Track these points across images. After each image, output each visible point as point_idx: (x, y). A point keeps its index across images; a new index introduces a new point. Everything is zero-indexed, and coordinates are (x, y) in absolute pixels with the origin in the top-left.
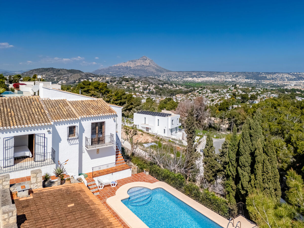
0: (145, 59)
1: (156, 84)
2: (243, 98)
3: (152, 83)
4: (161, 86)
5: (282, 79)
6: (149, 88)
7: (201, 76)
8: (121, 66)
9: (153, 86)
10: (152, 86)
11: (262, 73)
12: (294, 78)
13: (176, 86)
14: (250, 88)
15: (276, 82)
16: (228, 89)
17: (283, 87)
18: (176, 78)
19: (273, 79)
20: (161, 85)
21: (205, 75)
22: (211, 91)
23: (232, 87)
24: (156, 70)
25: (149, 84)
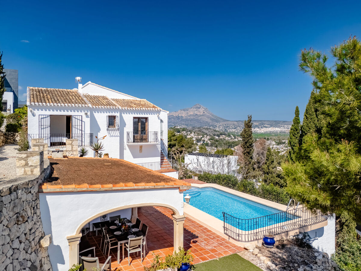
0: (198, 107)
1: (211, 135)
3: (206, 134)
4: (217, 137)
6: (203, 139)
7: (264, 126)
8: (172, 116)
9: (208, 137)
10: (206, 137)
13: (235, 138)
18: (235, 128)
20: (216, 136)
21: (269, 125)
22: (277, 142)
24: (211, 119)
25: (203, 135)
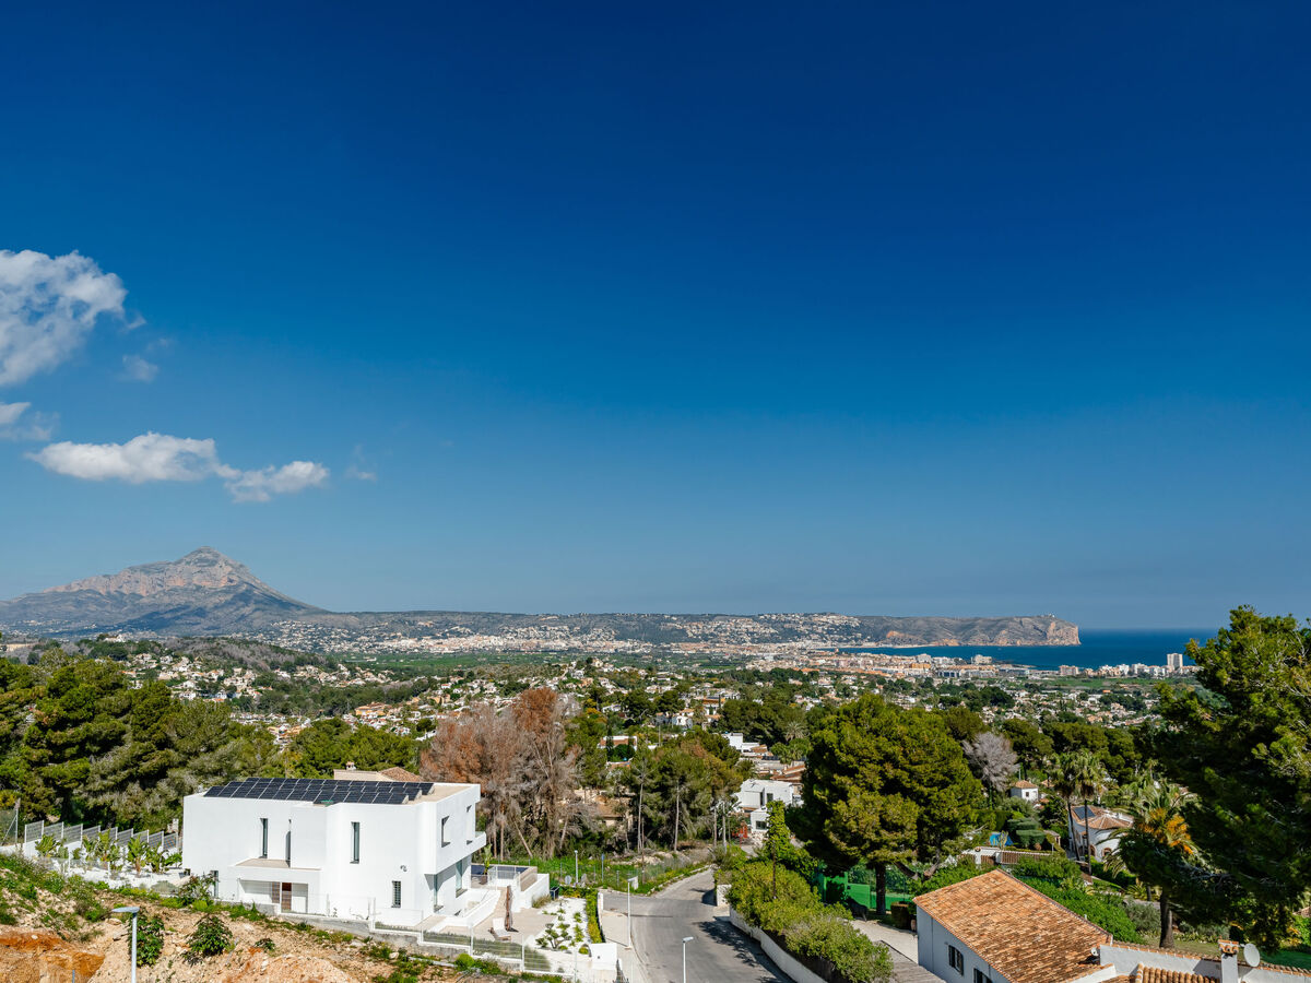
0: (207, 561)
1: (262, 664)
2: (634, 705)
3: (241, 663)
4: (285, 675)
5: (735, 637)
6: (227, 683)
7: (450, 632)
8: (88, 591)
9: (249, 673)
10: (243, 674)
11: (672, 616)
12: (772, 634)
14: (642, 672)
15: (718, 650)
16: (565, 679)
17: (740, 664)
18: (350, 640)
19: (706, 640)
20: (283, 670)
21: (467, 627)
22: (501, 686)
23: (578, 667)
25: (231, 667)
